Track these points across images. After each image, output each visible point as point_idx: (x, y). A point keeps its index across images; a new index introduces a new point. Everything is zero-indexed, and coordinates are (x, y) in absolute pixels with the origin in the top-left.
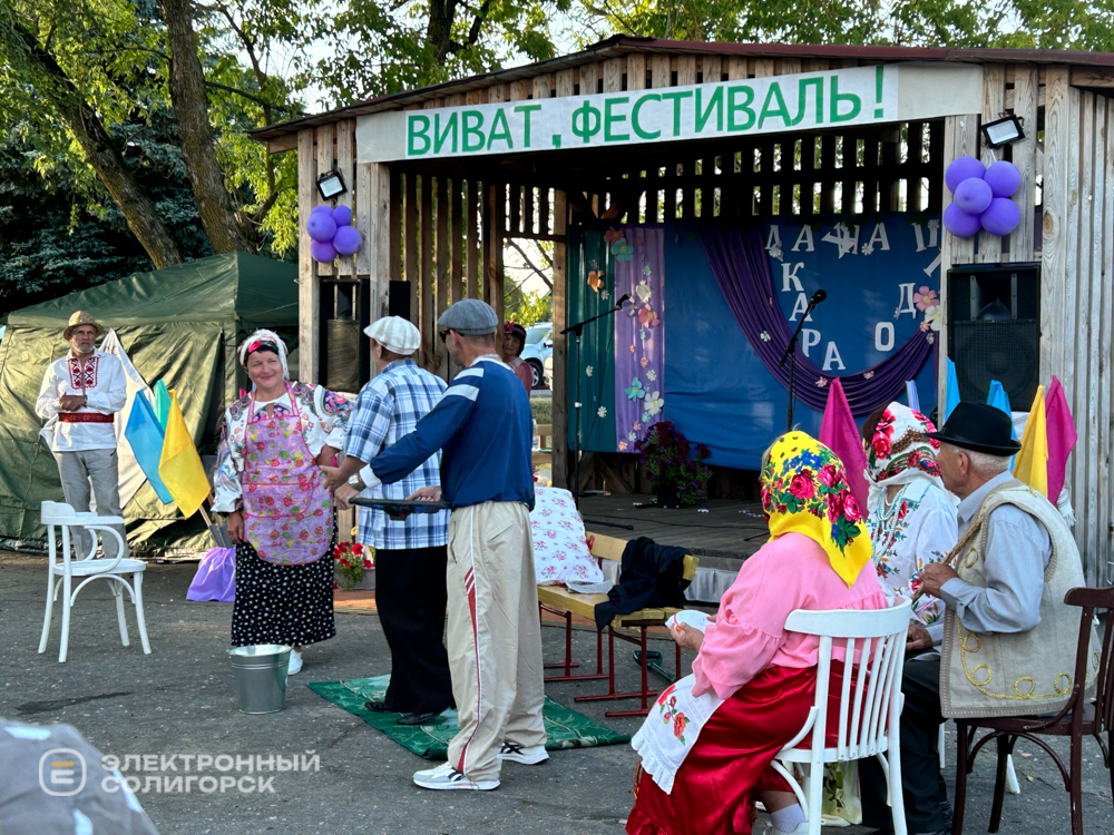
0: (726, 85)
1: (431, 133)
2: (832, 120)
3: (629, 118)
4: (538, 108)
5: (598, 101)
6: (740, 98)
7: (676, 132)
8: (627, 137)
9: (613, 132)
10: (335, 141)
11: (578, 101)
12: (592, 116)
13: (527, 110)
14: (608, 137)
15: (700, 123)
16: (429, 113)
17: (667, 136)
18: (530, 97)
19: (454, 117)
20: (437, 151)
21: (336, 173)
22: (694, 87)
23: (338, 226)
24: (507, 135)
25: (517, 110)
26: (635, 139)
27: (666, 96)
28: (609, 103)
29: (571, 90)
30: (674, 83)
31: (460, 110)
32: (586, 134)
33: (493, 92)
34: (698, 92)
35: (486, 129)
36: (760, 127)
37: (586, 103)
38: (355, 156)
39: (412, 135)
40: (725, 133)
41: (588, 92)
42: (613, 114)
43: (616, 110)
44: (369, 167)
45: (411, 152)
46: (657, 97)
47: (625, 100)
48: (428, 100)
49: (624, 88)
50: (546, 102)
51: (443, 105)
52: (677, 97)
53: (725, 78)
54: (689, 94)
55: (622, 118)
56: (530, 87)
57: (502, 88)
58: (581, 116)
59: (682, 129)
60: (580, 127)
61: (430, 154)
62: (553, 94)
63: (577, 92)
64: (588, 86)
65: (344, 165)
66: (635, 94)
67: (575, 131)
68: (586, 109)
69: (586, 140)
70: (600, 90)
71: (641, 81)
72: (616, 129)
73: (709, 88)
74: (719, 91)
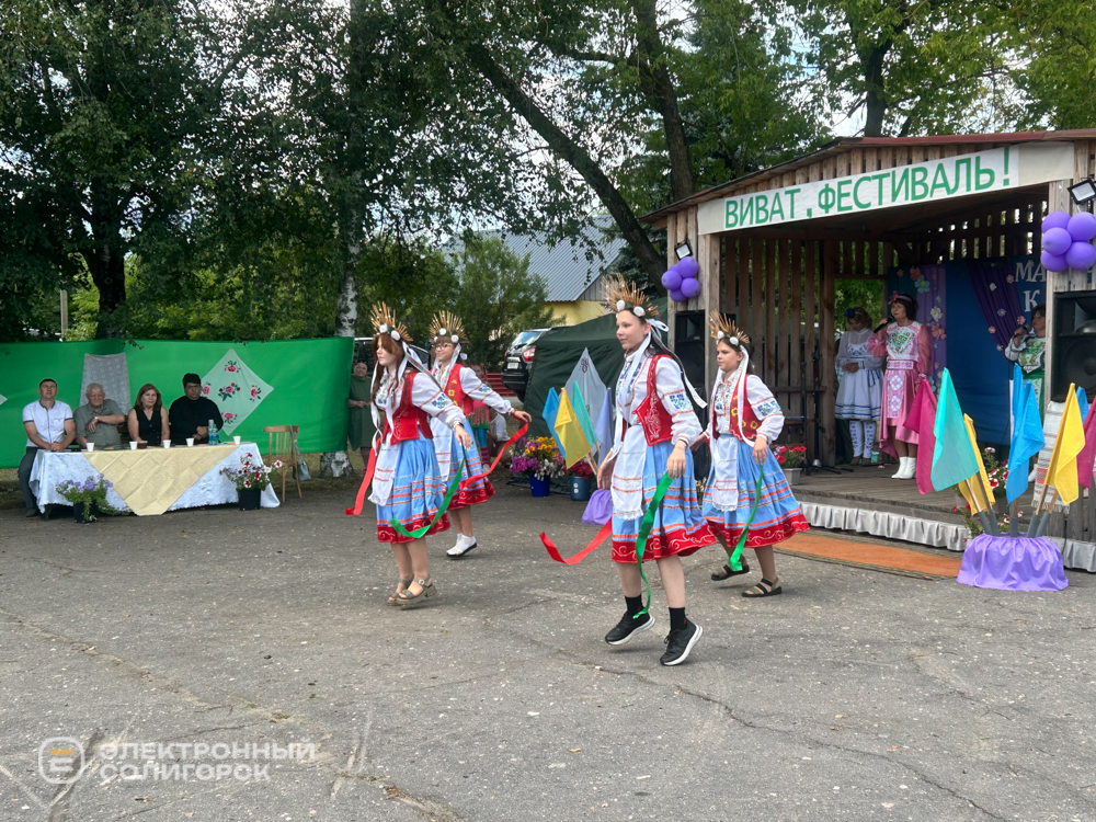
0: (911, 167)
1: (738, 212)
2: (977, 189)
3: (852, 195)
4: (798, 190)
5: (833, 183)
6: (919, 176)
7: (880, 203)
8: (850, 208)
9: (843, 205)
10: (687, 221)
11: (821, 185)
12: (830, 194)
13: (792, 192)
14: (840, 209)
15: (895, 195)
16: (737, 198)
17: (875, 206)
18: (794, 184)
19: (751, 199)
20: (741, 224)
21: (687, 242)
22: (890, 170)
23: (683, 278)
24: (780, 211)
25: (787, 193)
26: (856, 209)
27: (875, 177)
28: (840, 184)
29: (818, 177)
30: (879, 168)
31: (754, 195)
32: (827, 207)
33: (773, 181)
34: (894, 172)
35: (769, 208)
36: (931, 196)
37: (827, 185)
38: (697, 230)
39: (728, 214)
40: (910, 202)
41: (828, 178)
42: (843, 192)
43: (845, 189)
44: (705, 236)
45: (728, 225)
46: (868, 179)
47: (850, 182)
48: (737, 190)
49: (849, 174)
50: (803, 187)
51: (745, 193)
52: (880, 177)
53: (910, 162)
54: (888, 175)
55: (847, 195)
56: (794, 178)
57: (778, 179)
58: (823, 195)
59: (884, 201)
60: (823, 203)
61: (738, 227)
62: (808, 181)
63: (821, 179)
64: (828, 174)
65: (692, 237)
66: (855, 178)
67: (820, 205)
68: (827, 190)
69: (827, 212)
70: (835, 177)
71: (859, 168)
72: (846, 202)
73: (900, 170)
74: (907, 171)
